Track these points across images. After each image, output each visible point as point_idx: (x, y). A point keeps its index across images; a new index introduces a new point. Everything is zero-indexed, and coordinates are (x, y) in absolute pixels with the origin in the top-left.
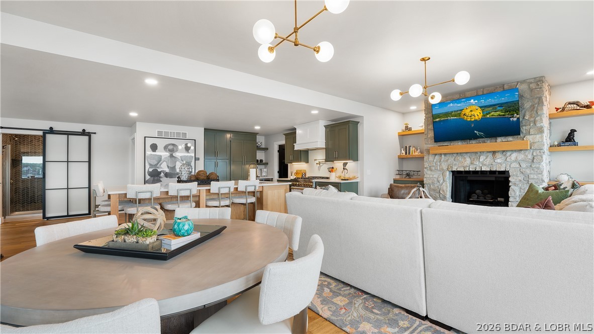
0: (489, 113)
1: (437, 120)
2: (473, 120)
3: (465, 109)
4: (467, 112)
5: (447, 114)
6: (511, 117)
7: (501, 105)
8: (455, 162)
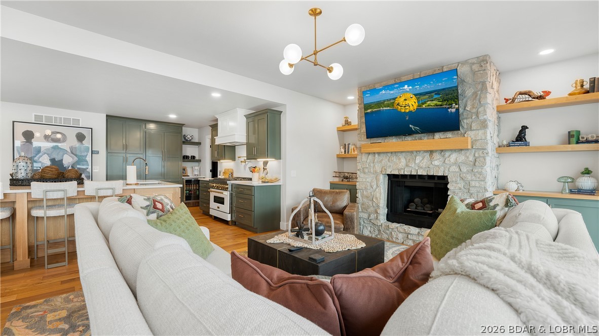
0: (425, 103)
1: (369, 111)
2: (407, 111)
3: (399, 97)
4: (401, 101)
5: (379, 104)
6: (449, 108)
7: (437, 92)
8: (389, 164)
